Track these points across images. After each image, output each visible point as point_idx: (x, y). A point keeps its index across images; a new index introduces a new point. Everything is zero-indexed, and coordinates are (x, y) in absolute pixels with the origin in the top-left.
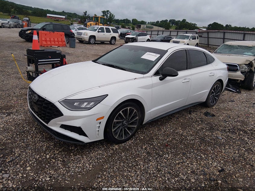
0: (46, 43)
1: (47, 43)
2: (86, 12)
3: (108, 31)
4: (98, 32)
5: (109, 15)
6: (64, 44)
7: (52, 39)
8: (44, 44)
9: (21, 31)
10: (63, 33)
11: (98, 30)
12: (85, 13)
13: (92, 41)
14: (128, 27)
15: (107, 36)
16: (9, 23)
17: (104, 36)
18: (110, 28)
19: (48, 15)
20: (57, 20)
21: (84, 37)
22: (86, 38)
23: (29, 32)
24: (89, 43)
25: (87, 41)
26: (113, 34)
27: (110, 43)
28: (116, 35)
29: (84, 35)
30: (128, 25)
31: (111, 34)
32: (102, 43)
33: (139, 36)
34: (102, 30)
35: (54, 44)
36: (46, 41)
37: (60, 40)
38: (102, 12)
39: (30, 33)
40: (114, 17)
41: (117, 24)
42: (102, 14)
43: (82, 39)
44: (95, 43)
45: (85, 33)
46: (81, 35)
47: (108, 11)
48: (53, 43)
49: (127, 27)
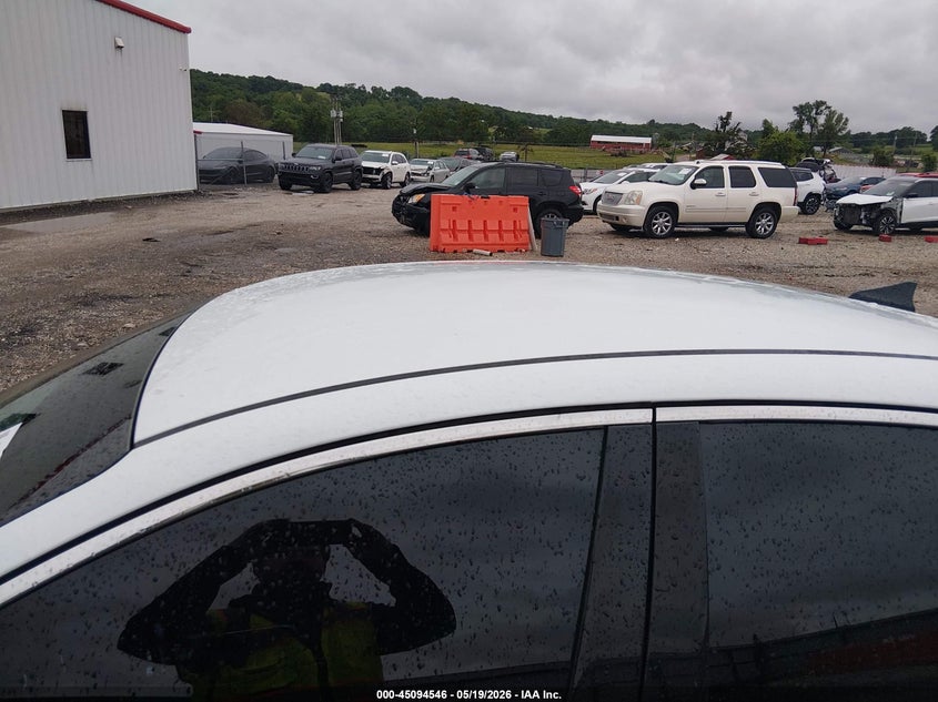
0: (451, 241)
1: (455, 237)
2: (729, 114)
3: (743, 179)
4: (693, 186)
5: (822, 120)
6: (520, 241)
7: (478, 225)
8: (444, 241)
9: (398, 198)
10: (525, 200)
11: (692, 177)
12: (725, 120)
13: (661, 224)
14: (907, 162)
15: (735, 201)
16: (431, 173)
17: (721, 204)
18: (755, 166)
19: (595, 138)
20: (620, 154)
21: (627, 211)
22: (636, 213)
23: (415, 199)
24: (645, 233)
25: (639, 228)
26: (763, 192)
27: (750, 231)
28: (782, 196)
29: (629, 200)
30: (909, 153)
31: (753, 195)
32: (719, 231)
33: (908, 197)
34: (713, 179)
35: (483, 241)
36: (454, 231)
37: (507, 225)
38: (795, 108)
39: (419, 203)
40: (845, 124)
41: (859, 150)
42: (794, 117)
43: (617, 218)
44: (672, 235)
45: (633, 193)
46: (617, 203)
47: (819, 104)
48: (479, 238)
49: (901, 159)
